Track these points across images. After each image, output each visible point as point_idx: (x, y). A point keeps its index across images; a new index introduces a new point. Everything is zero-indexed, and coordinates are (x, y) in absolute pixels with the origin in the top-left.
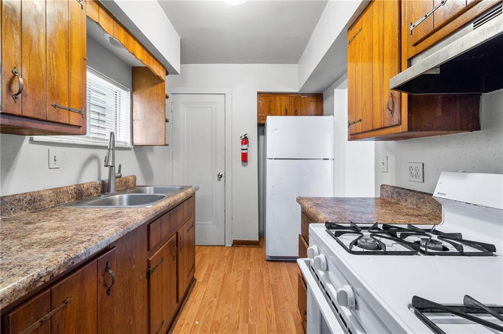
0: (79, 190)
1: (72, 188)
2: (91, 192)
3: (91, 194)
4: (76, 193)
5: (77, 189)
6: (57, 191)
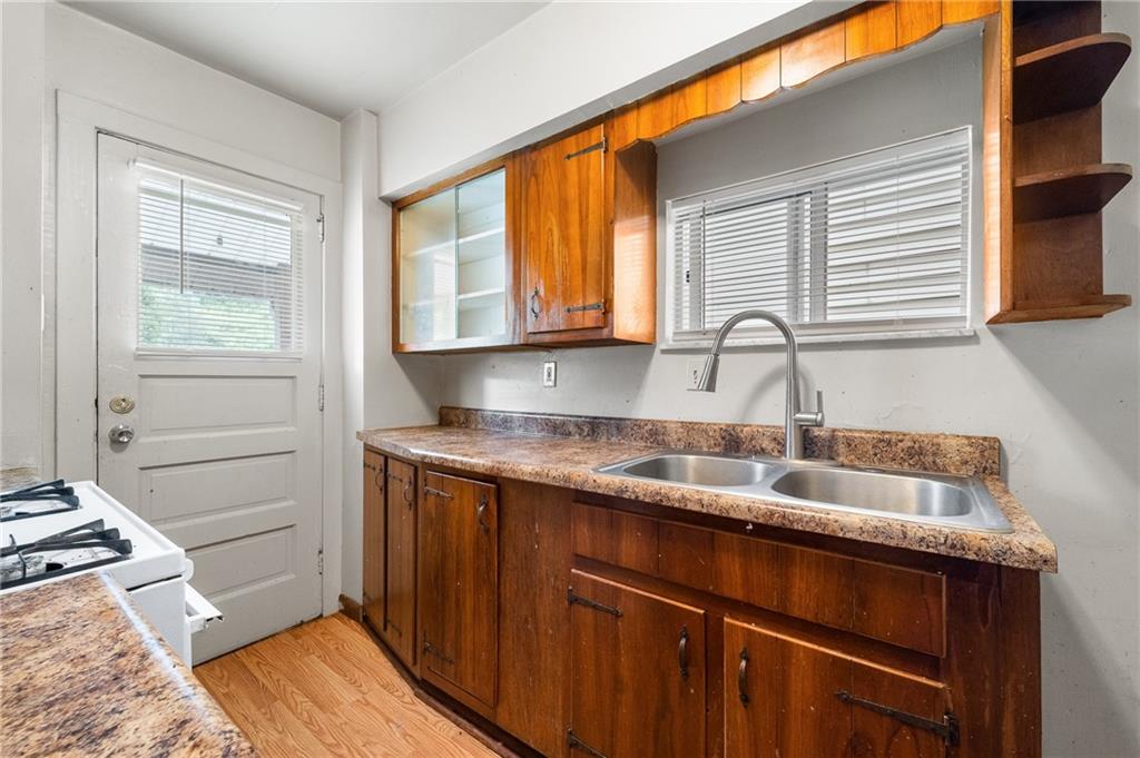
0: (730, 434)
1: (716, 427)
2: (764, 446)
3: (763, 449)
4: (723, 438)
5: (726, 430)
6: (689, 427)
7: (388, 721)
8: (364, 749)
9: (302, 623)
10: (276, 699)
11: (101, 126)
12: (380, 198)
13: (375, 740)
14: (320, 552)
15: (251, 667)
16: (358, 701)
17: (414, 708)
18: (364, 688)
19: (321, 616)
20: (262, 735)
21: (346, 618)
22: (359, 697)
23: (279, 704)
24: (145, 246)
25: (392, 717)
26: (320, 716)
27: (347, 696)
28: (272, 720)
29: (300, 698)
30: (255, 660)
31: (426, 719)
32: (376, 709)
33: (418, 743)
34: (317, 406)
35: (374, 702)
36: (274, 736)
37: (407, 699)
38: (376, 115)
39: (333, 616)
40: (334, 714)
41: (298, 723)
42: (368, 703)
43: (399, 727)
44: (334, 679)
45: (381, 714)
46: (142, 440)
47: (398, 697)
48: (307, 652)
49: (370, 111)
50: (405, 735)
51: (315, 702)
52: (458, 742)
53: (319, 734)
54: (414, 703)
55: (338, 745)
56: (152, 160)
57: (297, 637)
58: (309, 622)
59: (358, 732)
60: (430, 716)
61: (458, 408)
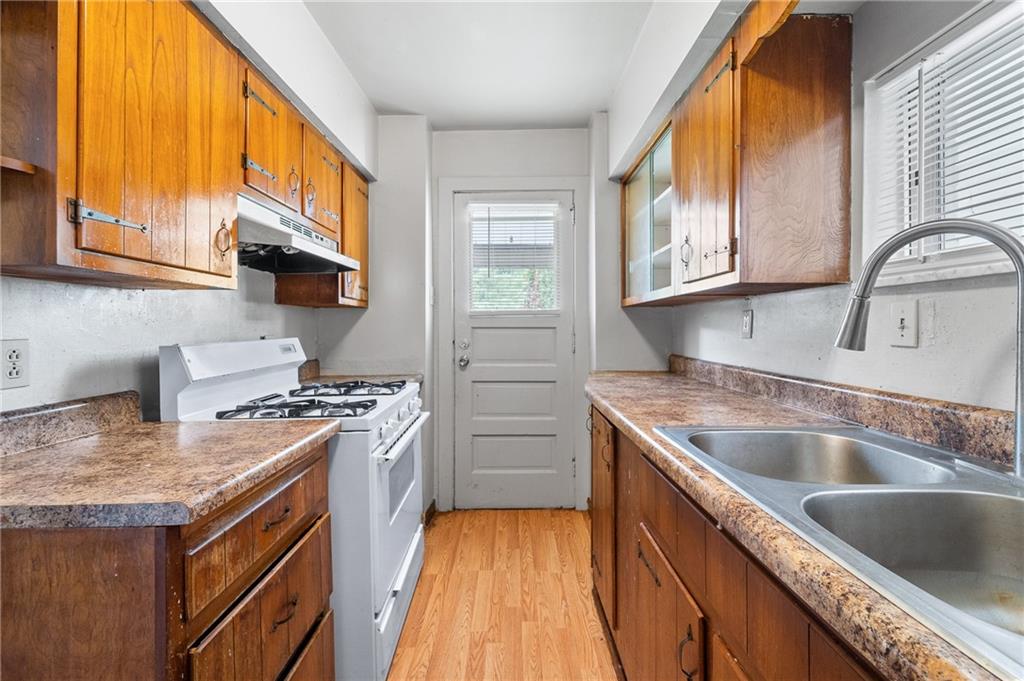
0: (948, 420)
1: (926, 405)
4: (937, 424)
5: (941, 412)
7: (564, 598)
8: (538, 606)
9: (561, 508)
10: (518, 547)
11: (456, 190)
12: (610, 179)
13: (548, 605)
14: (574, 460)
15: (520, 522)
16: (557, 574)
17: (585, 600)
18: (565, 569)
19: (574, 509)
20: (500, 564)
21: (588, 517)
22: (559, 572)
23: (518, 550)
24: (475, 245)
25: (568, 598)
26: (531, 571)
27: (553, 567)
28: (509, 558)
29: (529, 554)
30: (524, 519)
31: (587, 613)
32: (563, 587)
33: (570, 625)
34: (571, 350)
35: (565, 581)
36: (503, 568)
37: (585, 592)
38: (606, 112)
39: (582, 511)
40: (539, 574)
41: (519, 569)
42: (561, 580)
43: (566, 606)
44: (554, 553)
45: (564, 592)
46: (473, 365)
47: (581, 587)
48: (552, 528)
49: (602, 112)
50: (566, 614)
51: (535, 561)
52: (596, 644)
53: (524, 580)
54: (587, 598)
55: (528, 594)
56: (476, 200)
57: (553, 516)
58: (565, 509)
59: (543, 593)
60: (591, 613)
61: (681, 357)
